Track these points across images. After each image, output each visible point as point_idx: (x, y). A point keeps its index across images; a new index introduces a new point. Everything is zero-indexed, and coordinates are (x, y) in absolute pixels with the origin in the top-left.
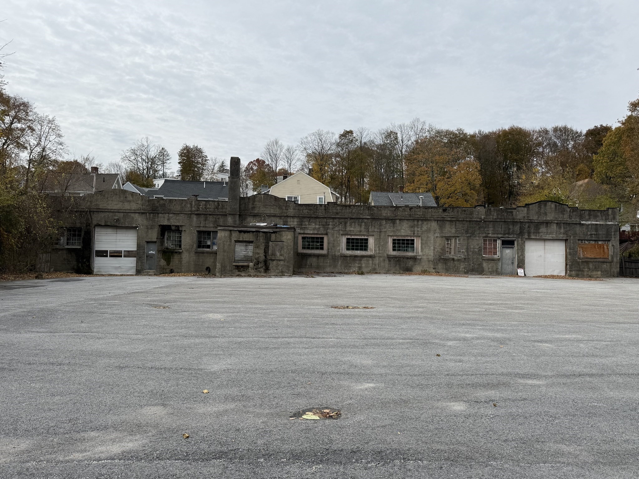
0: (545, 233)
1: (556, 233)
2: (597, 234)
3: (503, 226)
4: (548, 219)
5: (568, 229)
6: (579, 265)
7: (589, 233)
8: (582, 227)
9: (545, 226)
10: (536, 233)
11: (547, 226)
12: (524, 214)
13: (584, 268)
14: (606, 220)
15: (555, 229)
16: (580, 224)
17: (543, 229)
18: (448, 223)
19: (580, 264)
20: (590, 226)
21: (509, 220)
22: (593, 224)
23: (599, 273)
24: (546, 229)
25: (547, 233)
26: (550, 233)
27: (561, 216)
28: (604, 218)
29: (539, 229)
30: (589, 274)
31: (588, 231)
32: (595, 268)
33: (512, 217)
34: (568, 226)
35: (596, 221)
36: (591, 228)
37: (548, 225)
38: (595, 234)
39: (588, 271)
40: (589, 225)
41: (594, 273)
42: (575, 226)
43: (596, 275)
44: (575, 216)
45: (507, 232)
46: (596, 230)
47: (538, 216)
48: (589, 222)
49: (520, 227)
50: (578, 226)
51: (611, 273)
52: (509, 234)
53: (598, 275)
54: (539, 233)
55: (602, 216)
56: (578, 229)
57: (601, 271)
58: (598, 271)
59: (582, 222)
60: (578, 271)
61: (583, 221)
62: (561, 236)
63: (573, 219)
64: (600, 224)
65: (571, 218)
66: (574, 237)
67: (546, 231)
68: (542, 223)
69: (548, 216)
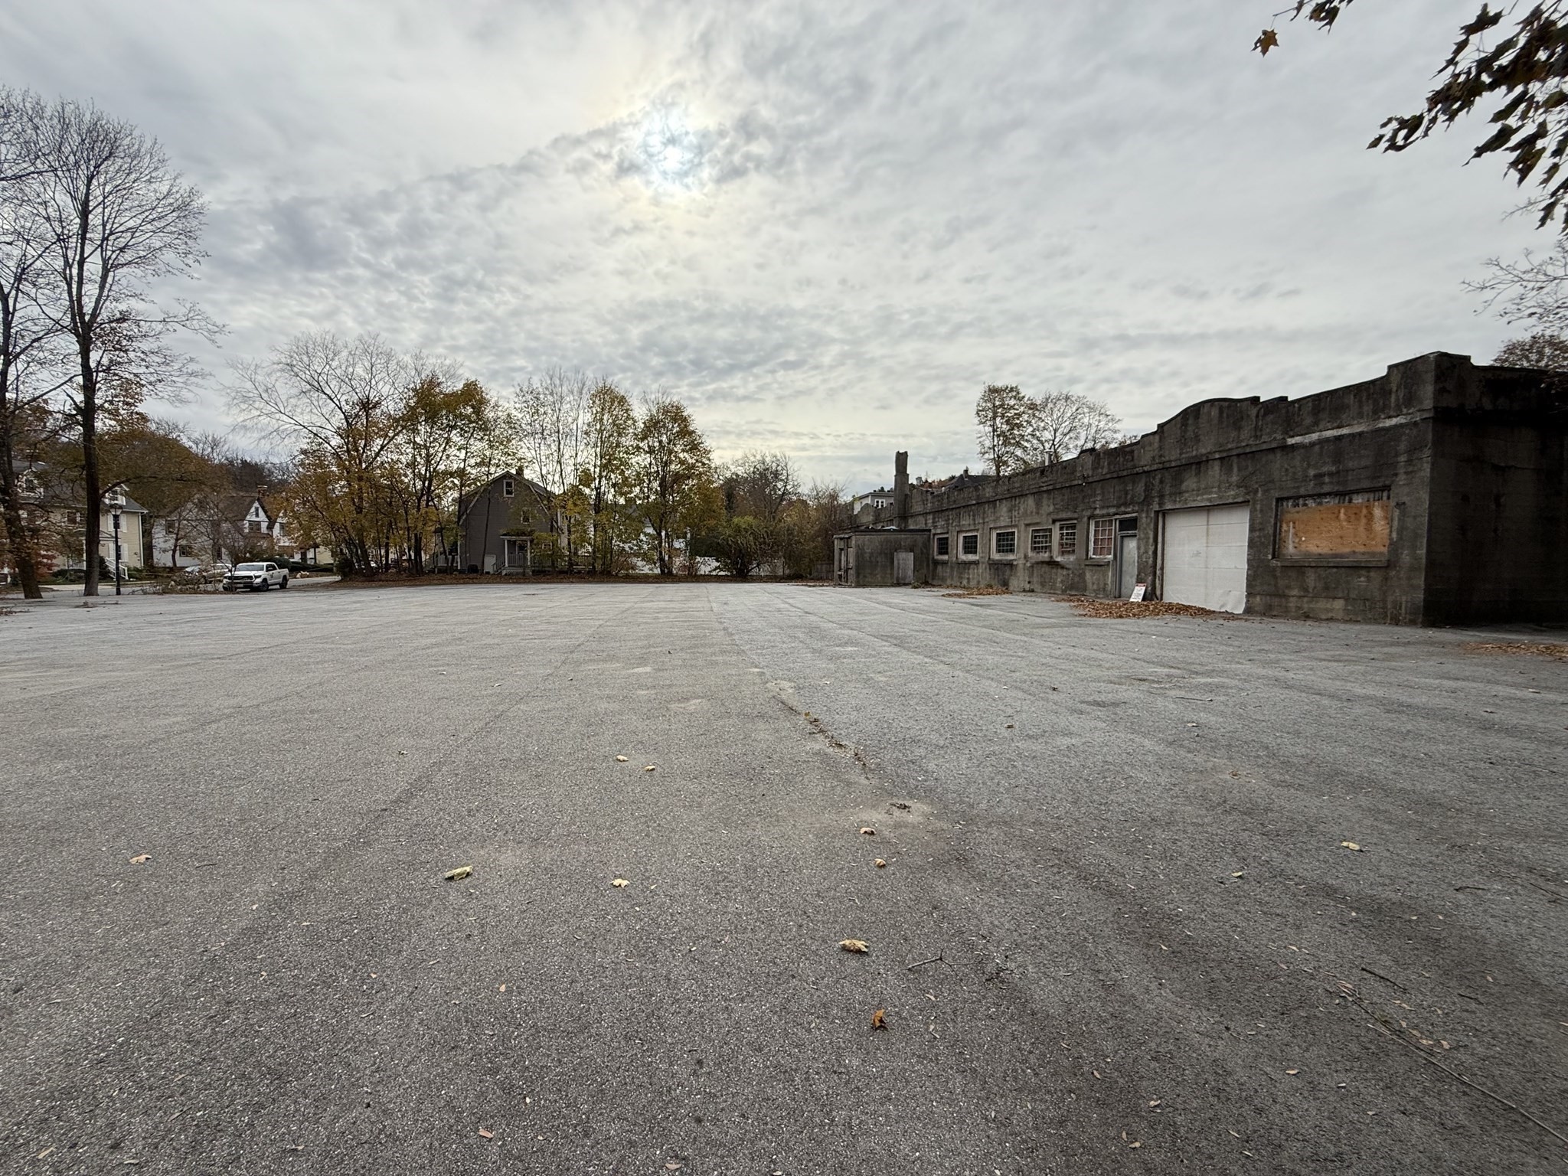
0: (1193, 490)
1: (1219, 487)
2: (1338, 472)
3: (1117, 488)
4: (1203, 451)
5: (1250, 469)
6: (1275, 577)
7: (1312, 472)
8: (1290, 455)
9: (1193, 473)
10: (1175, 494)
11: (1198, 473)
12: (1154, 451)
13: (1288, 587)
14: (1376, 414)
15: (1217, 476)
16: (1285, 448)
17: (1190, 483)
18: (1045, 495)
19: (1278, 574)
20: (1317, 448)
21: (1125, 473)
22: (1328, 440)
23: (1339, 604)
24: (1195, 480)
25: (1198, 490)
26: (1207, 490)
27: (1234, 434)
28: (1367, 408)
29: (1182, 482)
30: (1306, 606)
31: (1309, 465)
32: (1327, 588)
33: (1132, 463)
34: (1249, 463)
35: (1339, 427)
36: (1321, 454)
37: (1202, 469)
38: (1331, 474)
39: (1300, 597)
40: (1312, 444)
41: (1322, 604)
42: (1271, 457)
43: (1328, 610)
44: (1270, 426)
45: (1122, 501)
46: (1338, 457)
47: (1181, 449)
48: (1315, 436)
49: (1146, 485)
50: (1279, 455)
51: (1384, 608)
52: (1125, 504)
53: (1332, 610)
54: (1180, 493)
55: (1360, 402)
56: (1278, 464)
57: (1346, 599)
58: (1334, 598)
59: (1291, 441)
60: (1270, 595)
61: (1293, 437)
62: (1232, 493)
63: (1265, 438)
64: (1352, 435)
65: (1259, 433)
66: (1265, 492)
67: (1195, 485)
68: (1187, 466)
69: (1200, 444)
